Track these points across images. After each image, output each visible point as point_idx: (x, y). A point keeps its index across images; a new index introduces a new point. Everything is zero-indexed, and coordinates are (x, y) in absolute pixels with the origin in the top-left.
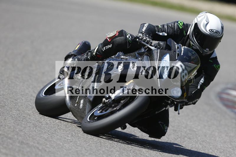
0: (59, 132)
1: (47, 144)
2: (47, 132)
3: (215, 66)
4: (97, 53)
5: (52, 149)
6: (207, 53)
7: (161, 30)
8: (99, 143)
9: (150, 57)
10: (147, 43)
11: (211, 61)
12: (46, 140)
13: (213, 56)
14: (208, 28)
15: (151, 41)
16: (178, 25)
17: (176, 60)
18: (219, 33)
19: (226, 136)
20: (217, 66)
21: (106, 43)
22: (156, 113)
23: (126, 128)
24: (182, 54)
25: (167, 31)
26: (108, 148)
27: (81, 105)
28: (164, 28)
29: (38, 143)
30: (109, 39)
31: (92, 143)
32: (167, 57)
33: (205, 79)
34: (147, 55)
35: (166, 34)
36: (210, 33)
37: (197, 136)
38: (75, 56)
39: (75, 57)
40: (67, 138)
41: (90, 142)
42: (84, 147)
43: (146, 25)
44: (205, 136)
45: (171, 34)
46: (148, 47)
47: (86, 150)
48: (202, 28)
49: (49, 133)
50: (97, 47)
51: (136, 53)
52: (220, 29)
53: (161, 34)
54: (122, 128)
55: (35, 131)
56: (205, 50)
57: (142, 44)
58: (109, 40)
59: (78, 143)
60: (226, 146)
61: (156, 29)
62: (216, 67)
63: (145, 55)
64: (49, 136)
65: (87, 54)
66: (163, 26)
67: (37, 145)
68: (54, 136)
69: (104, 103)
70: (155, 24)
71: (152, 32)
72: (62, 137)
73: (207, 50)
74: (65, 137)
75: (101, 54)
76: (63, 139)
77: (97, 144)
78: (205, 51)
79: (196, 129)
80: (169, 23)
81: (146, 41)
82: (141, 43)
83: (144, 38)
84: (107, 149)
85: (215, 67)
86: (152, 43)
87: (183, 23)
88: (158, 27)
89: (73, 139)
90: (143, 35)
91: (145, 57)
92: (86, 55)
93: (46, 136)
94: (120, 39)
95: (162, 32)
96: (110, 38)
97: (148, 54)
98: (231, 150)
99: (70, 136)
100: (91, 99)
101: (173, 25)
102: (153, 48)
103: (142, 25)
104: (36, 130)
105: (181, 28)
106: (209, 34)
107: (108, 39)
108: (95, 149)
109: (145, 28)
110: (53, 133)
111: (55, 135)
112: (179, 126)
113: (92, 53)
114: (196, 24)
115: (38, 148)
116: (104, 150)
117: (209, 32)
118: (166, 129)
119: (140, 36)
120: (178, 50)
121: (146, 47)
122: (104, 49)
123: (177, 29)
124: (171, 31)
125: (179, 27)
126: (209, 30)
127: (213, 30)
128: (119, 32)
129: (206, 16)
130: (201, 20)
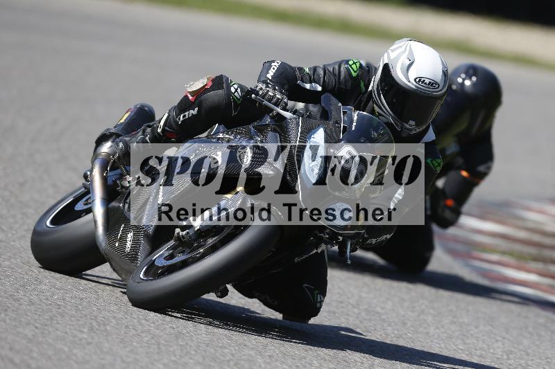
0: (60, 322)
1: (31, 351)
2: (32, 322)
3: (429, 161)
4: (167, 128)
5: (44, 361)
6: (411, 130)
7: (308, 77)
8: (154, 344)
9: (280, 135)
10: (277, 104)
12: (30, 341)
13: (426, 139)
14: (413, 74)
15: (285, 100)
16: (347, 68)
17: (339, 141)
18: (437, 86)
19: (453, 323)
20: (434, 162)
21: (184, 105)
22: (296, 261)
23: (227, 294)
26: (175, 356)
27: (129, 244)
28: (316, 74)
29: (11, 349)
30: (192, 96)
31: (138, 345)
32: (319, 136)
34: (274, 131)
35: (319, 88)
36: (416, 86)
37: (385, 325)
38: (118, 135)
39: (118, 140)
40: (80, 335)
41: (135, 344)
42: (121, 357)
43: (275, 65)
44: (404, 324)
45: (330, 87)
46: (278, 114)
47: (123, 362)
48: (398, 74)
49: (37, 325)
50: (167, 115)
51: (251, 127)
52: (438, 76)
53: (308, 86)
54: (219, 294)
55: (5, 321)
56: (407, 123)
57: (264, 105)
58: (190, 98)
59: (106, 348)
60: (453, 346)
62: (433, 164)
63: (271, 131)
64: (37, 331)
65: (144, 131)
66: (315, 69)
67: (10, 354)
68: (49, 333)
69: (179, 238)
71: (289, 81)
72: (66, 333)
73: (411, 126)
74: (76, 332)
75: (174, 130)
76: (71, 338)
77: (149, 347)
78: (407, 126)
79: (382, 308)
80: (329, 65)
81: (274, 100)
83: (270, 93)
84: (173, 358)
86: (286, 104)
87: (361, 64)
88: (301, 69)
89: (93, 338)
90: (267, 87)
91: (270, 135)
92: (140, 133)
93: (29, 332)
94: (216, 95)
95: (311, 83)
96: (193, 93)
97: (278, 129)
98: (464, 355)
99: (85, 330)
100: (151, 231)
101: (337, 67)
102: (288, 115)
103: (267, 64)
104: (7, 318)
105: (354, 74)
106: (414, 87)
107: (189, 95)
108: (147, 359)
109: (274, 71)
110: (46, 325)
111: (51, 330)
112: (341, 302)
113: (154, 129)
114: (386, 67)
115: (11, 361)
116: (165, 361)
117: (414, 83)
118: (319, 300)
119: (261, 89)
120: (346, 119)
121: (274, 113)
122: (181, 119)
123: (345, 77)
124: (332, 81)
125: (350, 74)
126: (415, 80)
127: (423, 79)
128: (213, 81)
129: (408, 48)
130: (398, 58)
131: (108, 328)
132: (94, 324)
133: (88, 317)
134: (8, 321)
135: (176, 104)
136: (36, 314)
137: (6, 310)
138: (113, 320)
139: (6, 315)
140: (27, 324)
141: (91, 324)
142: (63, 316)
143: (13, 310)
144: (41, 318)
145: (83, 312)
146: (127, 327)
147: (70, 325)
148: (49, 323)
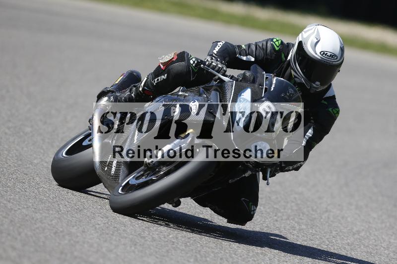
3: (330, 109)
6: (317, 88)
7: (244, 52)
9: (220, 93)
10: (218, 71)
11: (326, 103)
13: (328, 94)
14: (319, 49)
15: (225, 69)
16: (272, 45)
17: (262, 98)
18: (336, 58)
20: (334, 110)
21: (158, 72)
23: (179, 205)
24: (272, 89)
25: (254, 54)
27: (113, 169)
28: (250, 49)
30: (164, 66)
32: (247, 94)
33: (314, 131)
34: (217, 90)
35: (253, 59)
36: (321, 58)
43: (220, 44)
45: (260, 58)
48: (309, 49)
50: (146, 79)
52: (337, 51)
53: (244, 58)
56: (314, 84)
57: (210, 72)
58: (162, 67)
61: (237, 50)
62: (333, 112)
63: (214, 90)
66: (249, 46)
70: (235, 43)
71: (230, 55)
73: (316, 85)
75: (150, 89)
78: (314, 85)
80: (259, 42)
81: (217, 68)
82: (207, 72)
83: (214, 64)
85: (331, 111)
86: (225, 71)
88: (240, 47)
90: (212, 59)
91: (213, 92)
92: (128, 91)
94: (179, 66)
95: (246, 55)
97: (219, 89)
101: (265, 43)
103: (215, 44)
105: (277, 49)
106: (319, 58)
107: (161, 65)
109: (219, 48)
113: (137, 88)
114: (300, 43)
117: (320, 55)
118: (253, 209)
119: (207, 60)
120: (267, 82)
121: (216, 77)
122: (156, 82)
123: (270, 51)
124: (261, 54)
125: (274, 48)
126: (320, 53)
127: (326, 53)
128: (178, 55)
129: (316, 30)
130: (309, 37)
131: (208, 259)
132: (198, 256)
133: (194, 251)
134: (137, 252)
135: (153, 72)
136: (157, 248)
137: (135, 245)
138: (212, 254)
139: (135, 248)
140: (151, 255)
141: (196, 256)
142: (175, 250)
143: (140, 245)
144: (160, 251)
145: (190, 248)
146: (221, 259)
147: (181, 256)
148: (166, 254)
